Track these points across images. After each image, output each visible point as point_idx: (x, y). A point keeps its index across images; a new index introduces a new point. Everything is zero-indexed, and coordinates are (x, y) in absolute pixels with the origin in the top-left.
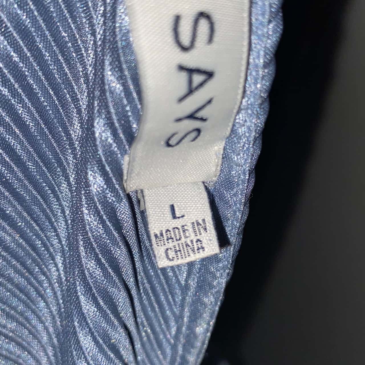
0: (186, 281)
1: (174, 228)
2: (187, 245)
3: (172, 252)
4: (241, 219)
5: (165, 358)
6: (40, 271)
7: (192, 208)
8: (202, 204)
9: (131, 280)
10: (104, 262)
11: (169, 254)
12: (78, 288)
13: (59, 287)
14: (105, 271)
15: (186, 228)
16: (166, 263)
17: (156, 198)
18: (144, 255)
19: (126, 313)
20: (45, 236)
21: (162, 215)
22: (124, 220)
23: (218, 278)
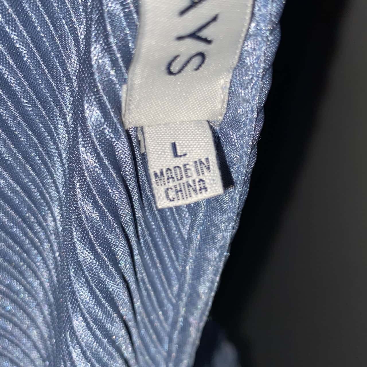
0: (189, 233)
1: (175, 167)
2: (189, 185)
3: (173, 192)
4: (248, 165)
5: (166, 319)
6: (36, 221)
7: (195, 146)
8: (206, 143)
9: (131, 228)
10: (101, 203)
11: (169, 194)
12: (74, 234)
13: (55, 239)
14: (103, 214)
15: (188, 167)
16: (165, 204)
17: (156, 135)
18: (145, 205)
19: (125, 264)
20: (41, 182)
21: (163, 153)
22: (123, 161)
23: (223, 231)
